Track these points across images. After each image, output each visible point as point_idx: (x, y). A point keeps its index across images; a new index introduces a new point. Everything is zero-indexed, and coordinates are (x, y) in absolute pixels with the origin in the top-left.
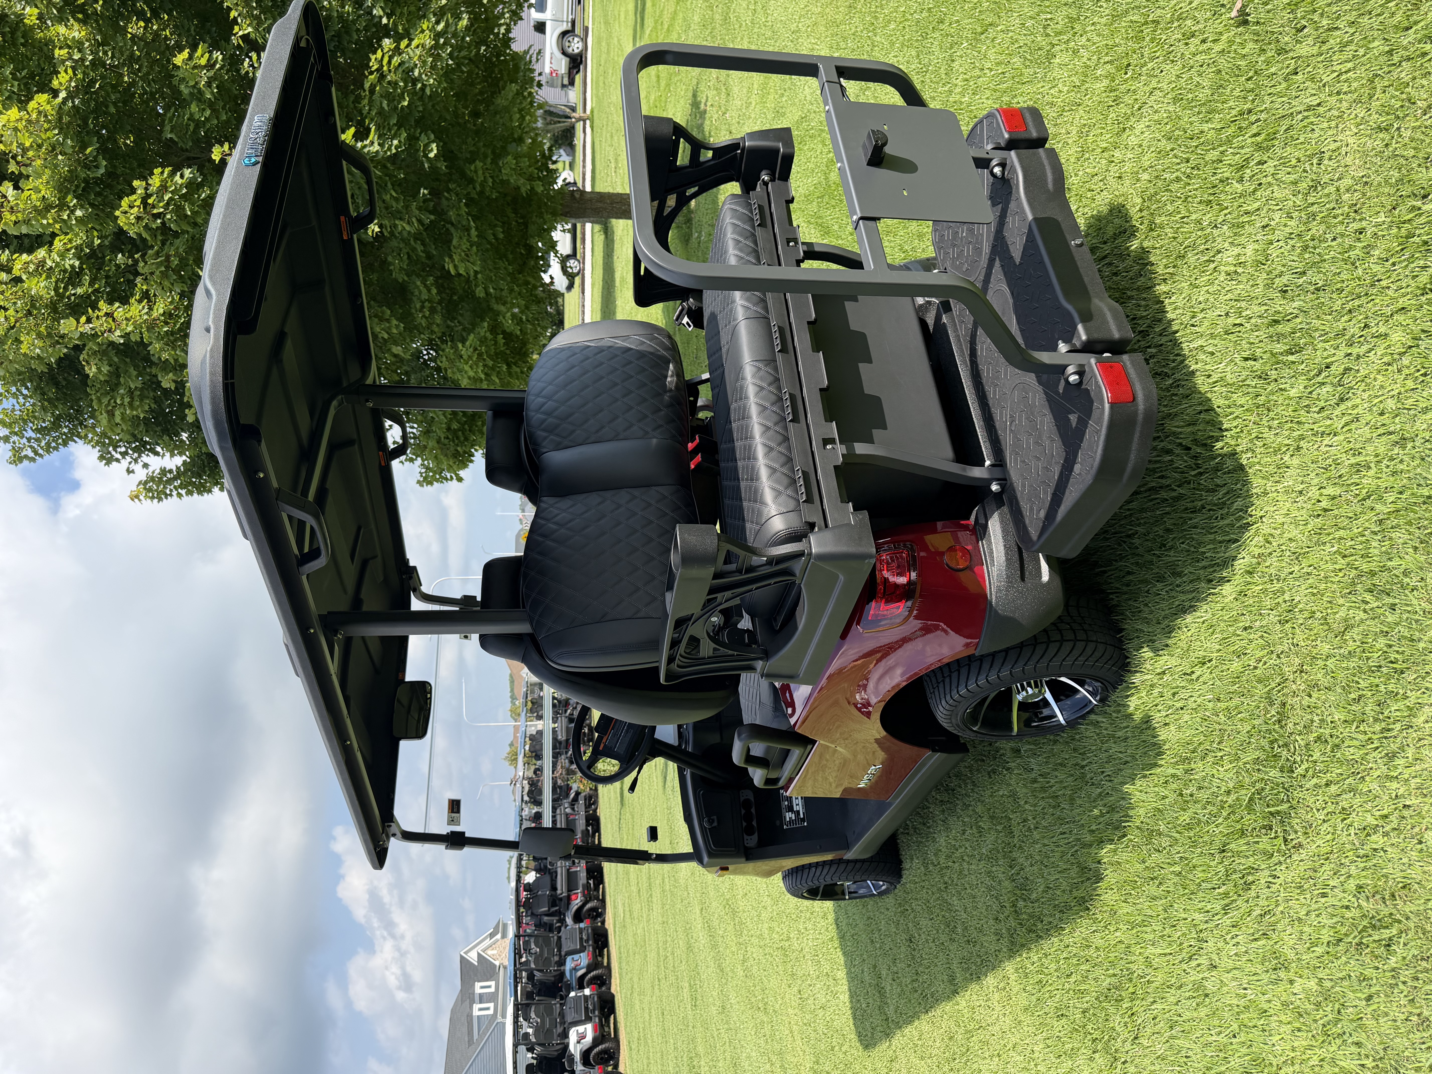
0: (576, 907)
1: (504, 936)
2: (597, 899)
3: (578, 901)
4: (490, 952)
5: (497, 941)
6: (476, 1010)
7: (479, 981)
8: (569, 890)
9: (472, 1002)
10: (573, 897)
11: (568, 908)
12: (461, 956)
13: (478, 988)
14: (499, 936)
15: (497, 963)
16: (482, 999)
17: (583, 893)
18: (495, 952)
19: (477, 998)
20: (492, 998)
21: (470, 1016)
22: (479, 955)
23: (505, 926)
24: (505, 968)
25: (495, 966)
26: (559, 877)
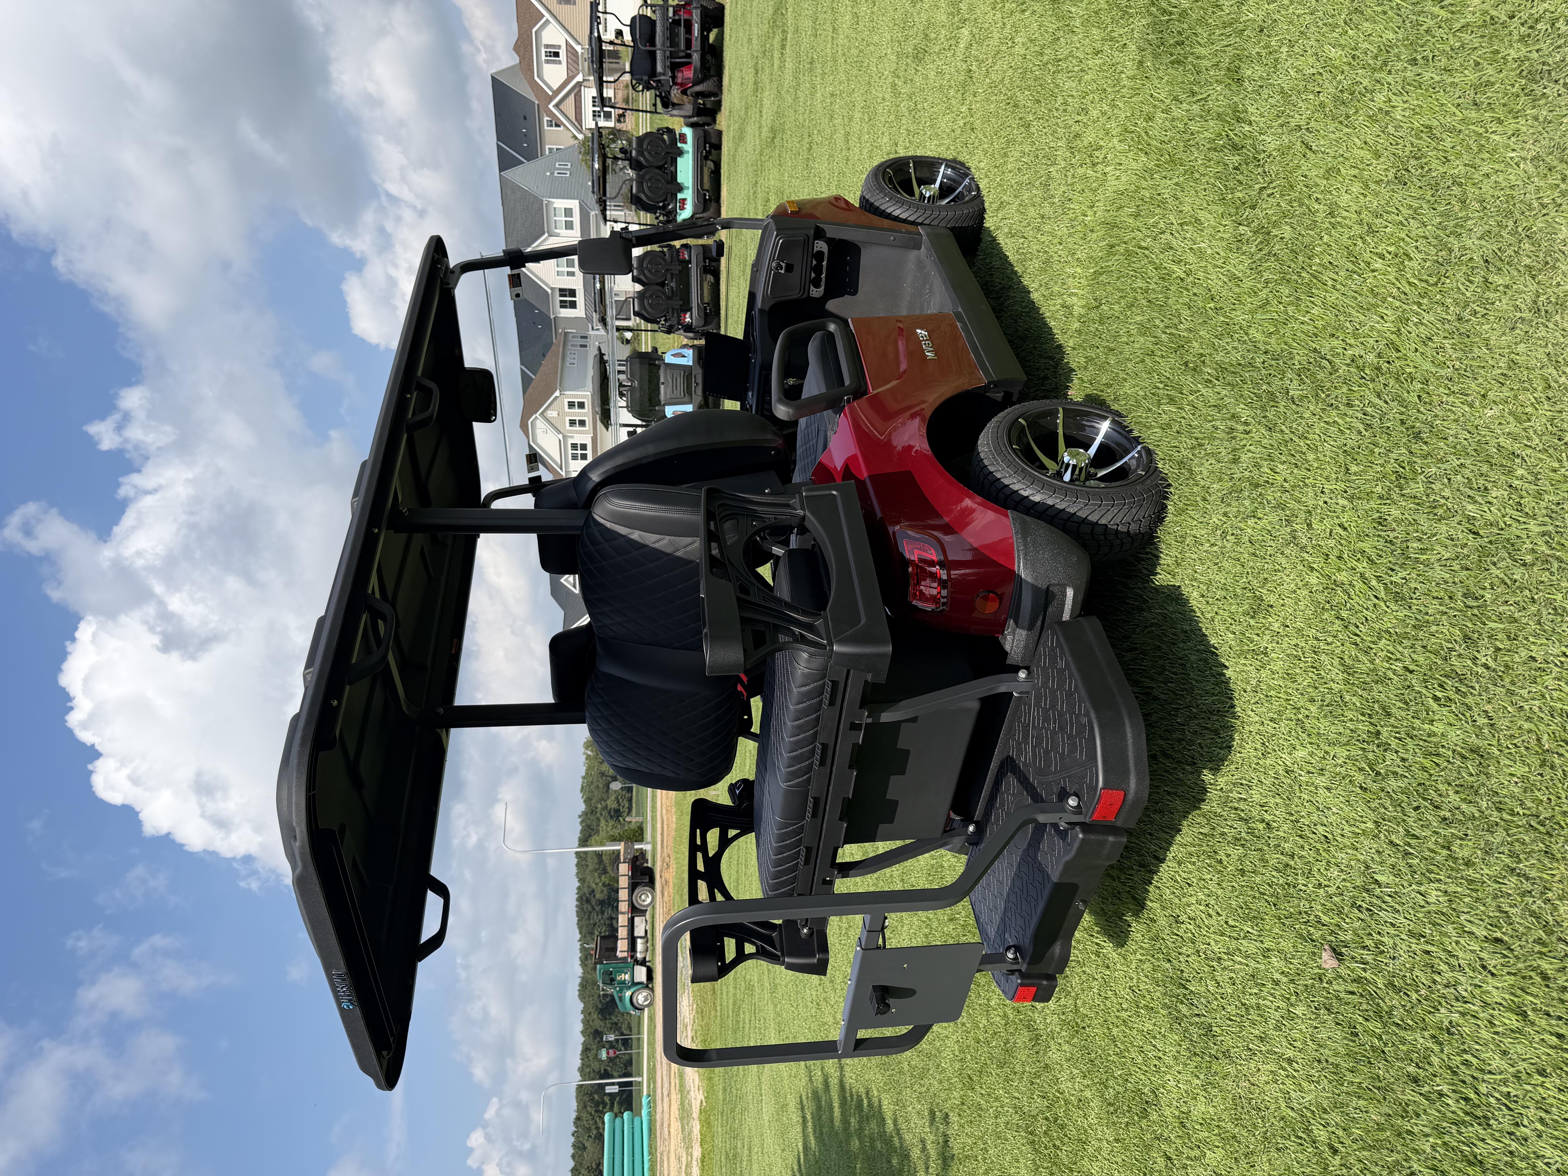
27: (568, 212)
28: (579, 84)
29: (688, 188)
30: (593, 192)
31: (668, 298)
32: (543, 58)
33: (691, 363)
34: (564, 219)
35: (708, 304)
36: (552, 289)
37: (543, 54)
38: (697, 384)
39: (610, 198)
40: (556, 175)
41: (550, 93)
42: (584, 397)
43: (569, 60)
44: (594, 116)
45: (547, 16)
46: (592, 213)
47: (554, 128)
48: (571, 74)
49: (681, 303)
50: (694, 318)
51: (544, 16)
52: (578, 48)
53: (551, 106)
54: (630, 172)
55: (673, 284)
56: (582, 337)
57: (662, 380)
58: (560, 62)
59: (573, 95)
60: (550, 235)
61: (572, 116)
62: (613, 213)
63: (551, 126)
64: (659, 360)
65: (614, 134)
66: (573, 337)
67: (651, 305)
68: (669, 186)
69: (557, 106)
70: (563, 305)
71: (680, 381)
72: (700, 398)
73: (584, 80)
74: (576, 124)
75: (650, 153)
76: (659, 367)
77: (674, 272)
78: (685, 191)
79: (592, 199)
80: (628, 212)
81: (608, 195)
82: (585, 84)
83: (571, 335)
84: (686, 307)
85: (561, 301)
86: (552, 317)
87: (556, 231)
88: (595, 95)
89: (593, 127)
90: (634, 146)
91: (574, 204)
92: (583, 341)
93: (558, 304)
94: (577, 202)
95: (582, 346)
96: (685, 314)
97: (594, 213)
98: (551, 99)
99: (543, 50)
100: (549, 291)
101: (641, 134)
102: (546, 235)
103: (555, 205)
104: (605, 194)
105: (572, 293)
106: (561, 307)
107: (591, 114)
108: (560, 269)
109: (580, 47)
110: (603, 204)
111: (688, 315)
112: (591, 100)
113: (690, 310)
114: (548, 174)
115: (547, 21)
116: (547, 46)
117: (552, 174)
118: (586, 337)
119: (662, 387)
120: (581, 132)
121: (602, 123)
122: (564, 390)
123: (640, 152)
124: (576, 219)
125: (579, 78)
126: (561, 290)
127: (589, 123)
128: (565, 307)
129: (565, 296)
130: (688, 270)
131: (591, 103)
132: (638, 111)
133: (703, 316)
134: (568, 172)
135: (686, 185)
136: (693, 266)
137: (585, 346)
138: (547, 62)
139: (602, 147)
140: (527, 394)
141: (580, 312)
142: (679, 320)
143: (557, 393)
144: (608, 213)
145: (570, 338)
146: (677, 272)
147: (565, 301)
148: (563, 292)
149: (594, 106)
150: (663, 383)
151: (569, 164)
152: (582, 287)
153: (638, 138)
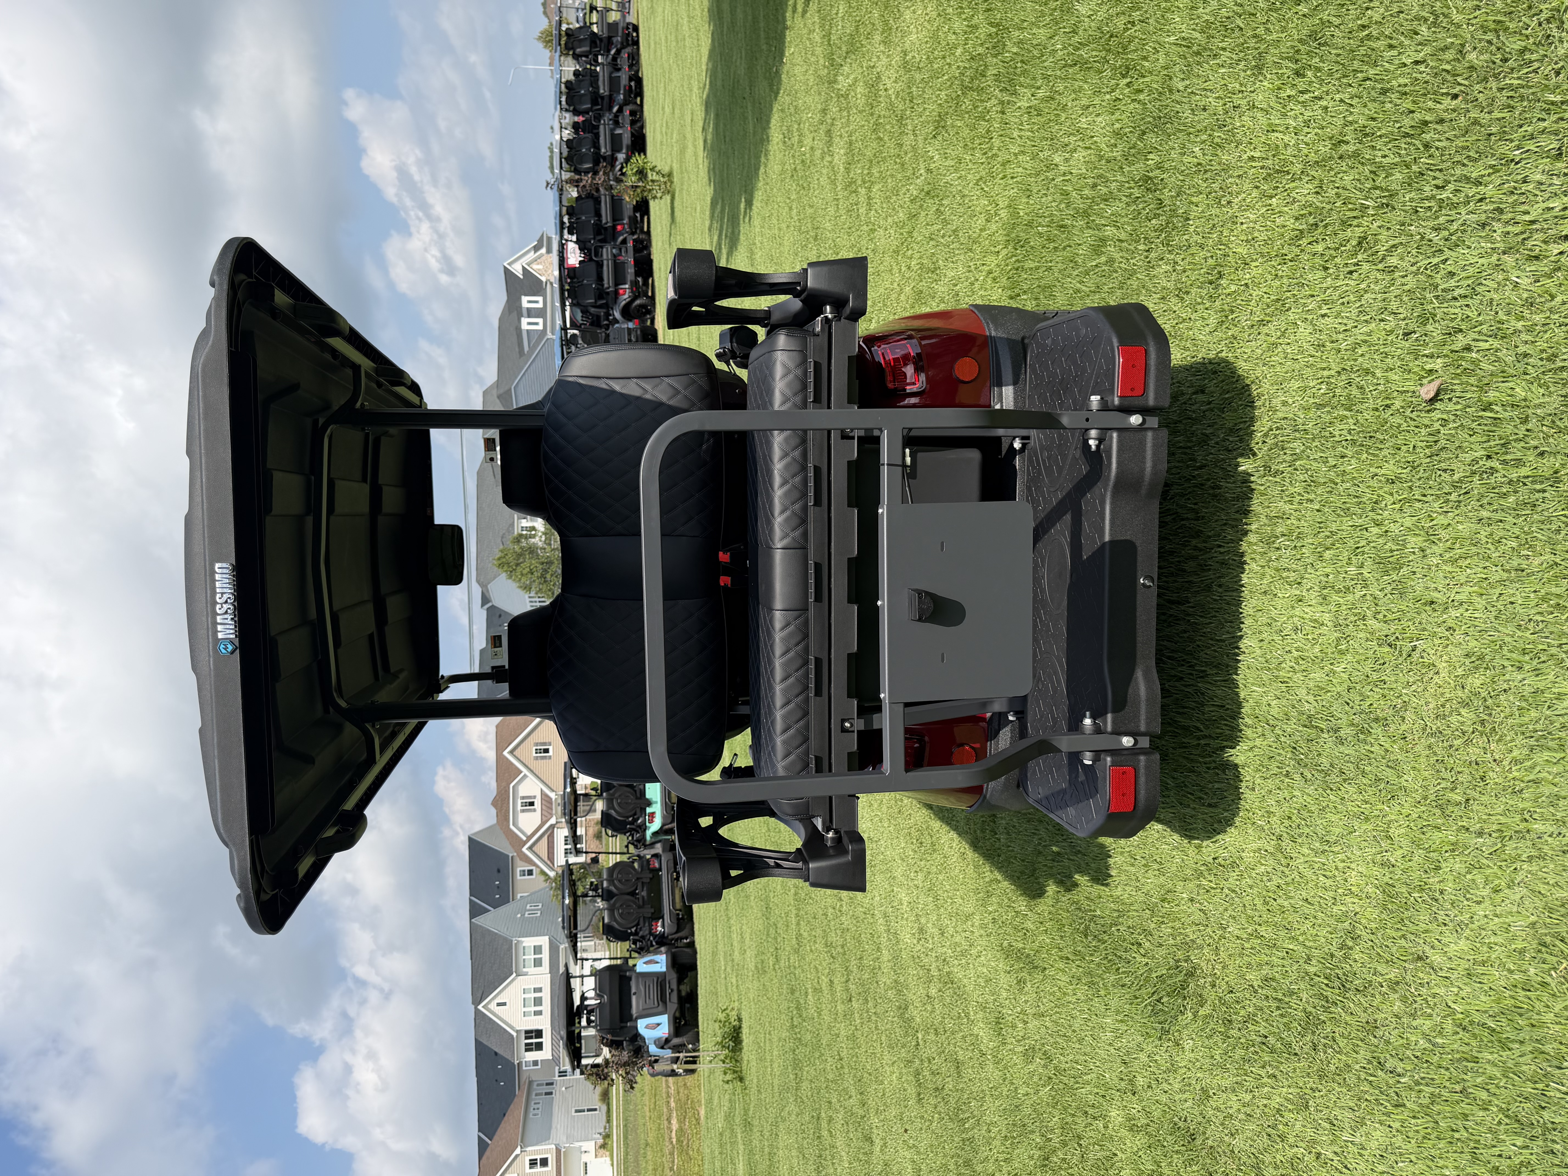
0: (624, 303)
1: (549, 251)
2: (647, 297)
3: (626, 296)
4: (535, 266)
5: (542, 255)
6: (525, 323)
7: (526, 295)
8: (617, 284)
9: (520, 315)
10: (621, 291)
11: (616, 302)
12: (505, 267)
13: (526, 302)
14: (543, 251)
15: (543, 279)
16: (530, 313)
17: (631, 288)
18: (540, 267)
19: (525, 312)
20: (540, 313)
21: (519, 329)
22: (524, 268)
23: (549, 239)
24: (551, 284)
25: (542, 281)
26: (605, 268)
27: (538, 949)
28: (552, 827)
29: (656, 802)
30: (563, 928)
31: (639, 907)
32: (519, 808)
33: (664, 969)
34: (533, 957)
35: (680, 910)
36: (518, 1032)
37: (519, 804)
38: (672, 990)
39: (581, 931)
40: (526, 915)
41: (524, 838)
42: (547, 1151)
43: (544, 808)
44: (566, 853)
45: (525, 771)
46: (562, 947)
47: (527, 877)
48: (544, 819)
49: (653, 910)
50: (666, 924)
51: (521, 772)
52: (553, 795)
53: (524, 849)
54: (600, 904)
55: (644, 893)
56: (547, 1084)
57: (633, 990)
58: (535, 810)
59: (546, 837)
60: (518, 975)
61: (544, 855)
62: (583, 944)
63: (524, 875)
64: (629, 970)
65: (585, 868)
66: (538, 1085)
67: (621, 915)
68: (638, 801)
69: (530, 848)
70: (529, 1048)
71: (654, 993)
72: (676, 1006)
73: (557, 822)
74: (549, 862)
75: (620, 881)
76: (630, 979)
77: (645, 880)
78: (654, 806)
79: (562, 936)
80: (598, 942)
81: (579, 928)
82: (558, 825)
83: (535, 1083)
84: (658, 915)
85: (526, 1045)
86: (516, 1062)
87: (525, 970)
88: (567, 834)
89: (564, 863)
90: (605, 877)
91: (543, 941)
92: (548, 1089)
93: (523, 1048)
94: (546, 938)
95: (547, 1094)
96: (657, 923)
97: (564, 945)
98: (525, 843)
99: (519, 802)
100: (515, 1034)
101: (611, 865)
102: (514, 975)
103: (524, 944)
104: (576, 927)
105: (539, 1033)
106: (527, 1050)
107: (563, 852)
108: (526, 1009)
109: (554, 794)
110: (573, 939)
111: (659, 924)
112: (563, 839)
113: (663, 917)
114: (519, 916)
115: (525, 776)
116: (523, 798)
117: (523, 915)
118: (552, 1084)
119: (634, 998)
120: (552, 869)
121: (573, 859)
122: (526, 1146)
123: (611, 880)
124: (545, 956)
125: (553, 821)
126: (527, 1032)
127: (560, 860)
128: (531, 1050)
129: (531, 1038)
130: (659, 878)
131: (563, 842)
132: (609, 853)
133: (676, 922)
134: (539, 912)
135: (654, 800)
136: (664, 873)
137: (551, 1093)
138: (523, 811)
139: (573, 884)
140: (484, 1158)
141: (545, 1054)
142: (651, 929)
143: (518, 1151)
144: (579, 944)
145: (535, 1087)
146: (648, 880)
147: (531, 1044)
148: (529, 1034)
149: (566, 844)
150: (635, 994)
151: (540, 905)
152: (549, 1026)
153: (609, 869)
